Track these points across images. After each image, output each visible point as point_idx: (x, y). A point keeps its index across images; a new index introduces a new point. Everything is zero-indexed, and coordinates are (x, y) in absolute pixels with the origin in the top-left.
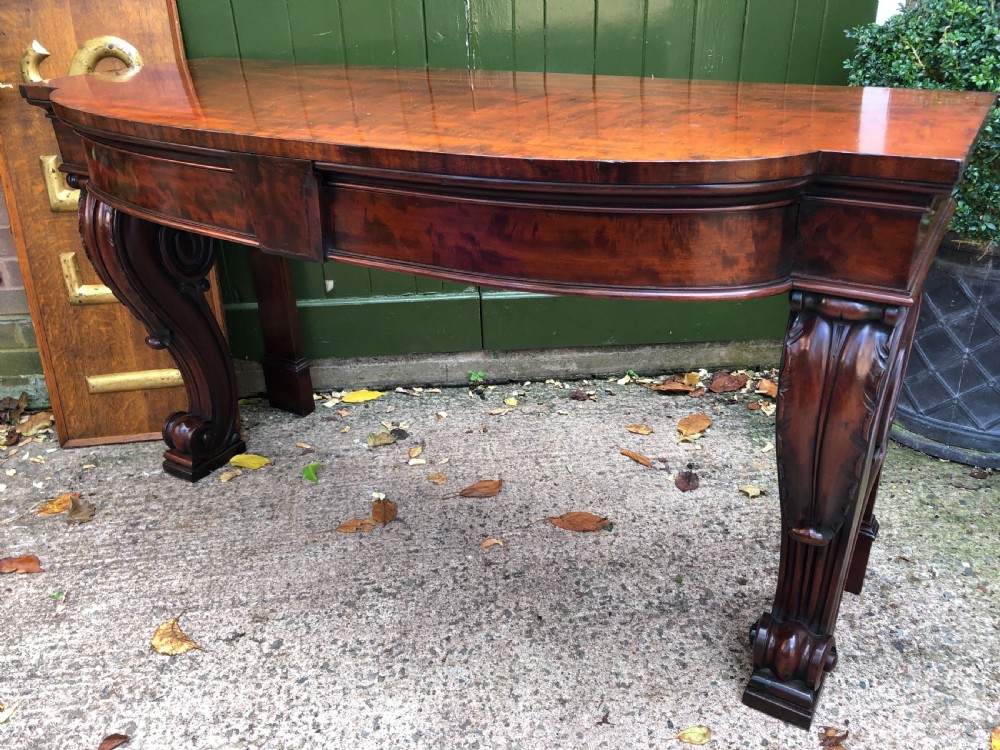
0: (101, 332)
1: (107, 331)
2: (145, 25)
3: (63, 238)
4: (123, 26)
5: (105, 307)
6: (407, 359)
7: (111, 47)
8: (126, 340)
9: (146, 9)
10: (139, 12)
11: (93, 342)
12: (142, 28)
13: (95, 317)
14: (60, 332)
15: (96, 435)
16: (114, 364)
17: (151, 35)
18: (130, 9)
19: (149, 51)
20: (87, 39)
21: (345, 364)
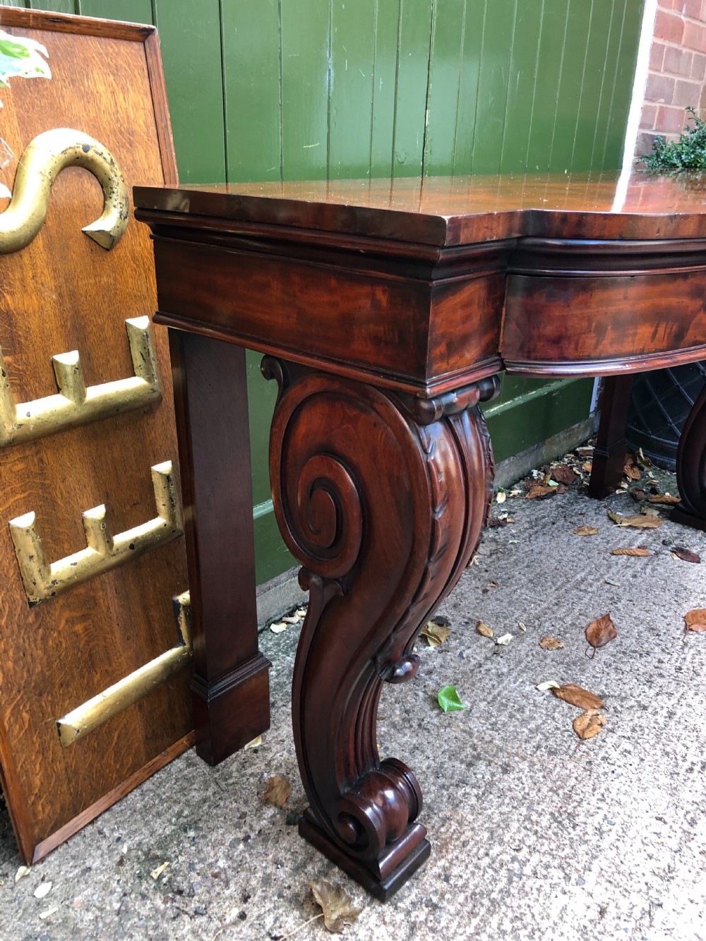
0: (76, 634)
1: (86, 629)
2: (121, 115)
3: (14, 492)
4: (92, 114)
5: (81, 590)
7: (86, 149)
8: (112, 633)
9: (123, 88)
10: (113, 93)
11: (66, 656)
12: (118, 120)
13: (67, 614)
14: (15, 662)
15: (76, 813)
16: (96, 679)
17: (132, 133)
18: (101, 88)
19: (129, 158)
20: (37, 133)
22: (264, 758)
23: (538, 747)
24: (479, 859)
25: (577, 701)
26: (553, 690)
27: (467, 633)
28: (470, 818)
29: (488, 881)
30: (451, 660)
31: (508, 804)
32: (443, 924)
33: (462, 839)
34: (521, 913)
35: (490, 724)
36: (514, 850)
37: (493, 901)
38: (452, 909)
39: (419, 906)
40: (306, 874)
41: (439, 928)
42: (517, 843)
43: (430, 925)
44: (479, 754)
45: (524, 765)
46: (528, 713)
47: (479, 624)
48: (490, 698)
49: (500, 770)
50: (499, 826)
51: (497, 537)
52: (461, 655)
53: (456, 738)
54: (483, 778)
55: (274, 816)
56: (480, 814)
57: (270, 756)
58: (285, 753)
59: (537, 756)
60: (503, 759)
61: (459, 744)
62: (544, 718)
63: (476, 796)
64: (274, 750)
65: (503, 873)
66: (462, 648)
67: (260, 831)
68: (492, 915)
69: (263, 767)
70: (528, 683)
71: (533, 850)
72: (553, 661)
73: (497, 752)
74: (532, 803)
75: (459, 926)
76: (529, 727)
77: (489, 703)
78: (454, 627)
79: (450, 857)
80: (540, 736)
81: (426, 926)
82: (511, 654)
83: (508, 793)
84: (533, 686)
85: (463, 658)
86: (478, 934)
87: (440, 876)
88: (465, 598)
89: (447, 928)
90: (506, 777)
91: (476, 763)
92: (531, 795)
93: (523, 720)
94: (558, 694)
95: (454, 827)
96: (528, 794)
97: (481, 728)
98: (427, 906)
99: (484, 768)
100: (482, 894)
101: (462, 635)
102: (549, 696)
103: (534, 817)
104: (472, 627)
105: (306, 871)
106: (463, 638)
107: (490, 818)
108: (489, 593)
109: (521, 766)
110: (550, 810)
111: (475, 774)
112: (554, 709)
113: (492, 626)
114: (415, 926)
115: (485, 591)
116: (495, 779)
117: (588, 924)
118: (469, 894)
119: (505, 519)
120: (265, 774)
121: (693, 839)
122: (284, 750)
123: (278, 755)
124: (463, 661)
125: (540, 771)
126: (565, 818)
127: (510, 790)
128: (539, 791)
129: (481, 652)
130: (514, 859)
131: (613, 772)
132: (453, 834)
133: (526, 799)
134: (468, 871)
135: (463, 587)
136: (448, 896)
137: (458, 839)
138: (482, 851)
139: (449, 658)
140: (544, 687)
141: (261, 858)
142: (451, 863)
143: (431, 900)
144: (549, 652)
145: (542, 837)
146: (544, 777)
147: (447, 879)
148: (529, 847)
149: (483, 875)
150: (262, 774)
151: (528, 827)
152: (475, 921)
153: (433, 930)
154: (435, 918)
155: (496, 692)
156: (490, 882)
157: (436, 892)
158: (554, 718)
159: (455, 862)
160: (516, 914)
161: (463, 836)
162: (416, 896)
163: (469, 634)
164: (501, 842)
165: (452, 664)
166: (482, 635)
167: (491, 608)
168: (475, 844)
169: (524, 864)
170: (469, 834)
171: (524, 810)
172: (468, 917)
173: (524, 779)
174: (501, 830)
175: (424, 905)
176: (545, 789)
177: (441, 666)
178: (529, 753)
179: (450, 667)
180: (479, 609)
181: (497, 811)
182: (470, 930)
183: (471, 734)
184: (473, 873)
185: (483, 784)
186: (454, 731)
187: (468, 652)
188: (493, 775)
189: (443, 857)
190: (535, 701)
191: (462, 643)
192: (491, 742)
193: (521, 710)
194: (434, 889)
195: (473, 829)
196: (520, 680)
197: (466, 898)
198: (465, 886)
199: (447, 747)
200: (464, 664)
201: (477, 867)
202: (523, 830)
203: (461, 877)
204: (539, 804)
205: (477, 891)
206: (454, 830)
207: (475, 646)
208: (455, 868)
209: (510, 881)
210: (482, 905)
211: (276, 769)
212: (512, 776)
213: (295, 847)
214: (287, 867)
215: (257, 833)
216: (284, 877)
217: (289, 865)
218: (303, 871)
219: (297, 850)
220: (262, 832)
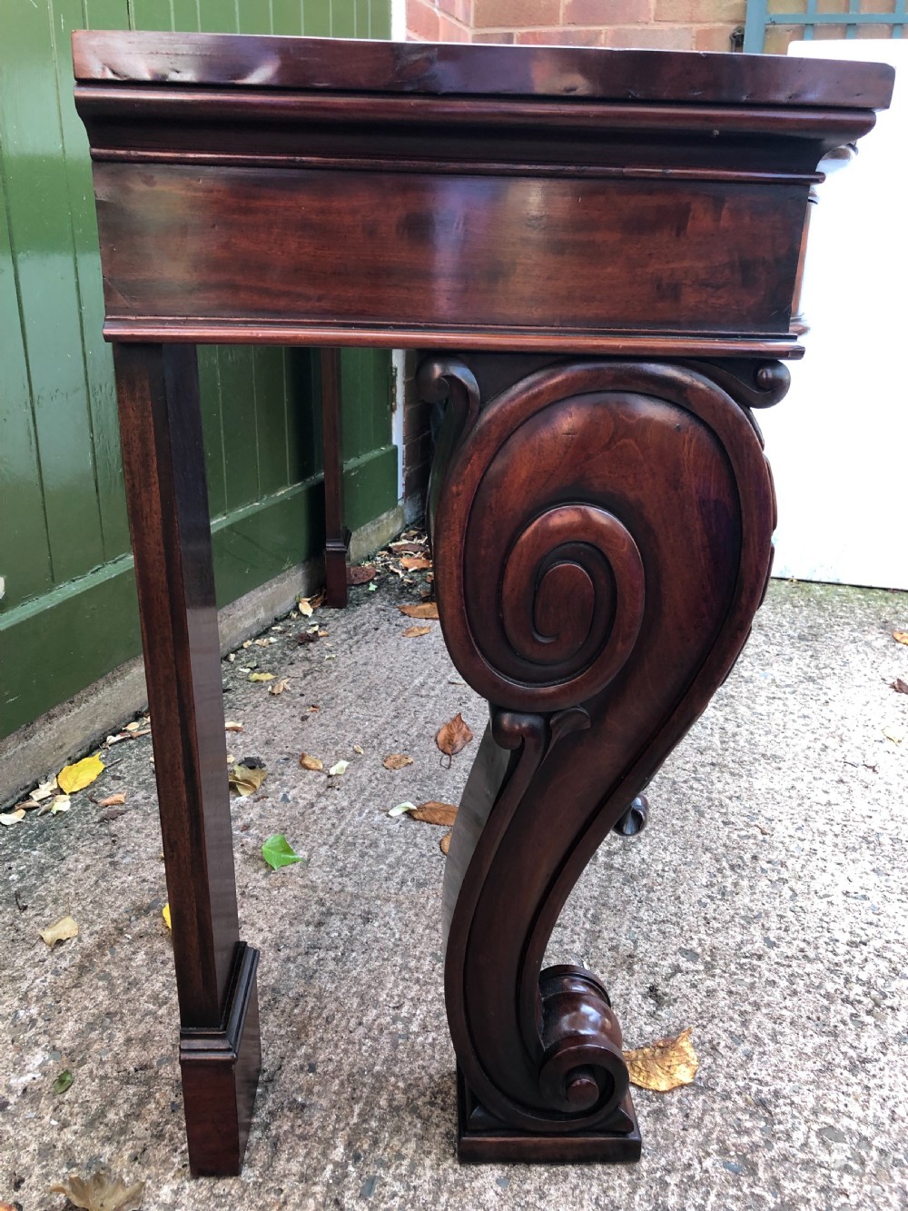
6: (109, 683)
21: (34, 733)
22: (16, 991)
23: (403, 882)
24: (351, 1032)
25: (441, 819)
26: (409, 813)
27: (289, 771)
28: (331, 987)
29: (367, 1054)
30: (273, 807)
31: (377, 957)
32: (316, 1124)
33: (324, 1015)
34: (416, 1079)
35: (338, 871)
36: (394, 1008)
37: (377, 1076)
38: (324, 1102)
39: (279, 1113)
40: (107, 1125)
41: (312, 1132)
42: (396, 999)
43: (298, 1131)
44: (329, 909)
45: (390, 907)
46: (383, 846)
47: (303, 756)
48: (332, 839)
49: (360, 920)
50: (369, 986)
51: (309, 655)
52: (285, 798)
53: (295, 897)
54: (340, 935)
55: (44, 1063)
56: (343, 979)
57: (24, 986)
58: (50, 977)
59: (403, 893)
60: (361, 906)
61: (301, 903)
62: (404, 847)
63: (334, 959)
64: (30, 976)
65: (385, 1040)
66: (286, 789)
67: (25, 1090)
68: (378, 1093)
69: (16, 1004)
70: (377, 812)
71: (416, 1002)
72: (402, 780)
73: (352, 901)
74: (407, 948)
75: (338, 1120)
76: (387, 862)
77: (331, 846)
78: (269, 768)
79: (312, 1040)
80: (403, 869)
81: (294, 1135)
82: (349, 783)
83: (375, 945)
84: (383, 814)
85: (288, 801)
86: (365, 1121)
87: (302, 1068)
88: (279, 731)
89: (323, 1128)
90: (368, 927)
91: (327, 921)
92: (404, 940)
93: (378, 856)
94: (416, 816)
95: (311, 1004)
96: (400, 940)
97: (326, 878)
98: (290, 1110)
99: (339, 923)
100: (361, 1073)
101: (283, 774)
102: (405, 821)
103: (413, 964)
104: (294, 763)
105: (106, 1120)
106: (285, 778)
107: (357, 980)
108: (310, 719)
109: (386, 909)
110: (430, 950)
111: (328, 934)
112: (415, 835)
113: (319, 757)
114: (278, 1139)
115: (304, 719)
116: (355, 932)
118: (344, 1077)
119: (316, 632)
120: (21, 1013)
122: (47, 972)
123: (38, 981)
124: (289, 805)
125: (410, 909)
127: (377, 940)
128: (413, 932)
129: (311, 789)
130: (395, 1020)
132: (311, 1012)
133: (398, 946)
134: (339, 1051)
135: (274, 719)
136: (316, 1089)
137: (320, 1015)
138: (353, 1022)
139: (270, 804)
140: (396, 812)
141: (32, 1125)
142: (314, 1048)
143: (295, 1100)
144: (397, 771)
145: (426, 983)
146: (416, 915)
147: (312, 1069)
148: (412, 999)
149: (360, 1049)
150: (16, 1012)
151: (407, 976)
152: (358, 1107)
153: (303, 1137)
154: (303, 1121)
155: (338, 831)
156: (370, 1055)
157: (300, 1089)
158: (416, 845)
159: (319, 1045)
160: (409, 1082)
161: (325, 1011)
162: (273, 1102)
163: (291, 770)
164: (376, 1004)
165: (276, 811)
166: (308, 769)
167: (315, 735)
168: (343, 1016)
169: (408, 1021)
170: (333, 1006)
171: (398, 960)
172: (348, 1104)
173: (392, 923)
174: (373, 991)
175: (286, 1110)
176: (420, 929)
177: (261, 817)
178: (393, 891)
179: (273, 815)
180: (299, 740)
181: (364, 970)
182: (355, 1120)
183: (314, 888)
184: (346, 1051)
185: (341, 942)
186: (292, 890)
187: (293, 792)
188: (351, 929)
189: (303, 1044)
190: (388, 830)
191: (283, 784)
192: (342, 891)
193: (374, 844)
194: (297, 1086)
195: (337, 999)
196: (367, 811)
197: (342, 1084)
198: (339, 1068)
199: (285, 911)
200: (291, 808)
201: (350, 1042)
202: (401, 983)
203: (330, 1060)
204: (415, 947)
205: (354, 1071)
206: (312, 1008)
207: (301, 784)
208: (321, 1052)
209: (395, 1046)
210: (364, 1085)
211: (37, 1001)
212: (376, 924)
213: (84, 1095)
214: (75, 1124)
215: (20, 1093)
216: (74, 1138)
217: (79, 1120)
218: (101, 1123)
219: (88, 1098)
220: (29, 1090)
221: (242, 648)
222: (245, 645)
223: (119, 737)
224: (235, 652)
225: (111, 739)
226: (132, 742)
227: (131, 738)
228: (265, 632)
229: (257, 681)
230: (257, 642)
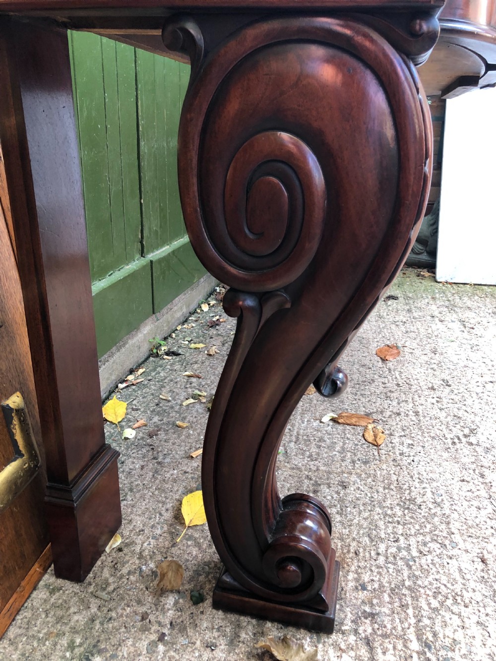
22: (133, 553)
23: (353, 462)
24: (375, 560)
25: (356, 422)
26: (333, 420)
28: (346, 531)
29: (394, 574)
31: (365, 510)
32: (389, 626)
33: (352, 551)
34: (436, 588)
35: (308, 457)
36: (394, 541)
37: (410, 589)
38: (386, 610)
39: (359, 621)
41: (389, 632)
42: (392, 536)
43: (379, 632)
44: (316, 482)
45: (354, 478)
46: (328, 441)
48: (294, 439)
49: (340, 488)
50: (370, 529)
51: (219, 333)
53: (290, 476)
54: (332, 498)
56: (350, 526)
57: (137, 549)
58: (152, 541)
59: (358, 468)
60: (335, 480)
61: (296, 479)
62: (342, 441)
63: (338, 513)
64: (138, 542)
65: (400, 563)
67: (171, 624)
68: (417, 600)
69: (137, 562)
70: (312, 420)
71: (407, 536)
72: (318, 401)
73: (327, 475)
74: (379, 502)
75: (401, 622)
76: (336, 450)
77: (295, 442)
79: (353, 568)
80: (349, 454)
81: (378, 635)
83: (358, 502)
84: (318, 421)
86: (419, 621)
87: (356, 588)
89: (394, 628)
90: (348, 491)
91: (319, 489)
92: (375, 497)
93: (328, 447)
94: (340, 421)
95: (339, 544)
96: (372, 497)
97: (303, 463)
98: (366, 618)
99: (328, 490)
100: (397, 587)
102: (333, 425)
103: (389, 512)
107: (360, 526)
109: (353, 479)
110: (395, 502)
111: (325, 497)
112: (344, 432)
114: (368, 640)
116: (341, 495)
117: (483, 574)
118: (388, 591)
119: (218, 320)
120: (144, 567)
121: (491, 486)
122: (148, 538)
123: (145, 544)
125: (368, 478)
126: (409, 504)
127: (358, 499)
128: (378, 492)
130: (399, 549)
131: (413, 461)
132: (342, 549)
133: (373, 501)
134: (375, 574)
136: (375, 601)
137: (349, 552)
138: (373, 553)
140: (326, 419)
141: (190, 649)
142: (357, 572)
143: (365, 611)
144: (311, 396)
145: (405, 524)
146: (374, 481)
147: (364, 588)
148: (402, 535)
149: (388, 571)
150: (140, 568)
151: (390, 520)
152: (410, 611)
153: (385, 636)
154: (379, 625)
155: (295, 433)
156: (397, 575)
157: (363, 602)
158: (348, 439)
159: (359, 571)
160: (433, 591)
161: (351, 548)
162: (351, 613)
164: (382, 540)
168: (365, 550)
169: (408, 548)
170: (354, 544)
171: (378, 510)
172: (402, 610)
173: (361, 487)
174: (374, 531)
175: (363, 618)
176: (381, 490)
178: (350, 468)
181: (360, 518)
182: (413, 621)
183: (299, 469)
184: (379, 573)
185: (336, 502)
186: (285, 471)
188: (338, 493)
189: (348, 571)
190: (326, 431)
192: (318, 469)
193: (321, 440)
194: (361, 601)
195: (354, 539)
196: (306, 420)
197: (390, 596)
198: (381, 586)
199: (289, 485)
201: (378, 567)
202: (389, 525)
203: (373, 580)
204: (384, 501)
205: (393, 586)
206: (341, 546)
208: (363, 575)
209: (410, 567)
210: (405, 595)
211: (151, 558)
212: (352, 489)
213: (217, 622)
214: (221, 645)
215: (169, 626)
216: (224, 655)
217: (222, 641)
218: (239, 642)
219: (220, 625)
220: (174, 623)
221: (177, 330)
222: (178, 328)
223: (124, 385)
224: (174, 332)
225: (121, 386)
226: (134, 387)
227: (133, 385)
228: (186, 321)
229: (196, 348)
230: (185, 326)
